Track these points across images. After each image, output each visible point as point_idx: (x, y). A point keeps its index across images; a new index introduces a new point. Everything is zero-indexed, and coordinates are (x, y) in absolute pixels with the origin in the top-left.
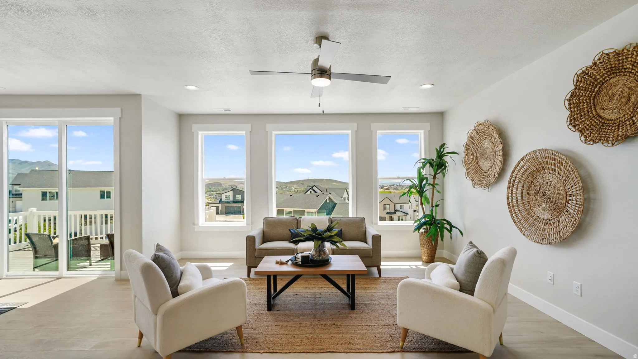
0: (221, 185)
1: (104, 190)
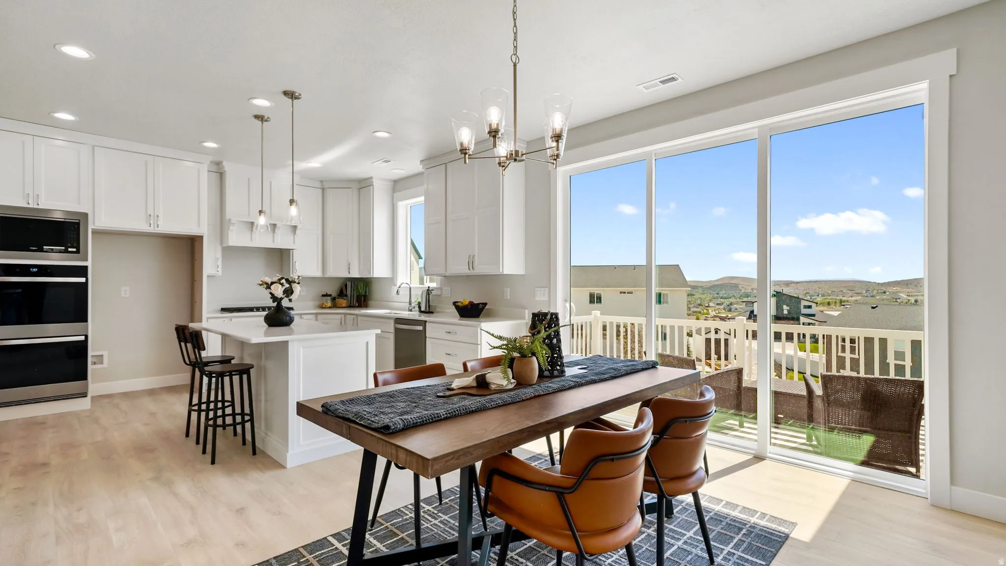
0: (738, 287)
1: (594, 291)
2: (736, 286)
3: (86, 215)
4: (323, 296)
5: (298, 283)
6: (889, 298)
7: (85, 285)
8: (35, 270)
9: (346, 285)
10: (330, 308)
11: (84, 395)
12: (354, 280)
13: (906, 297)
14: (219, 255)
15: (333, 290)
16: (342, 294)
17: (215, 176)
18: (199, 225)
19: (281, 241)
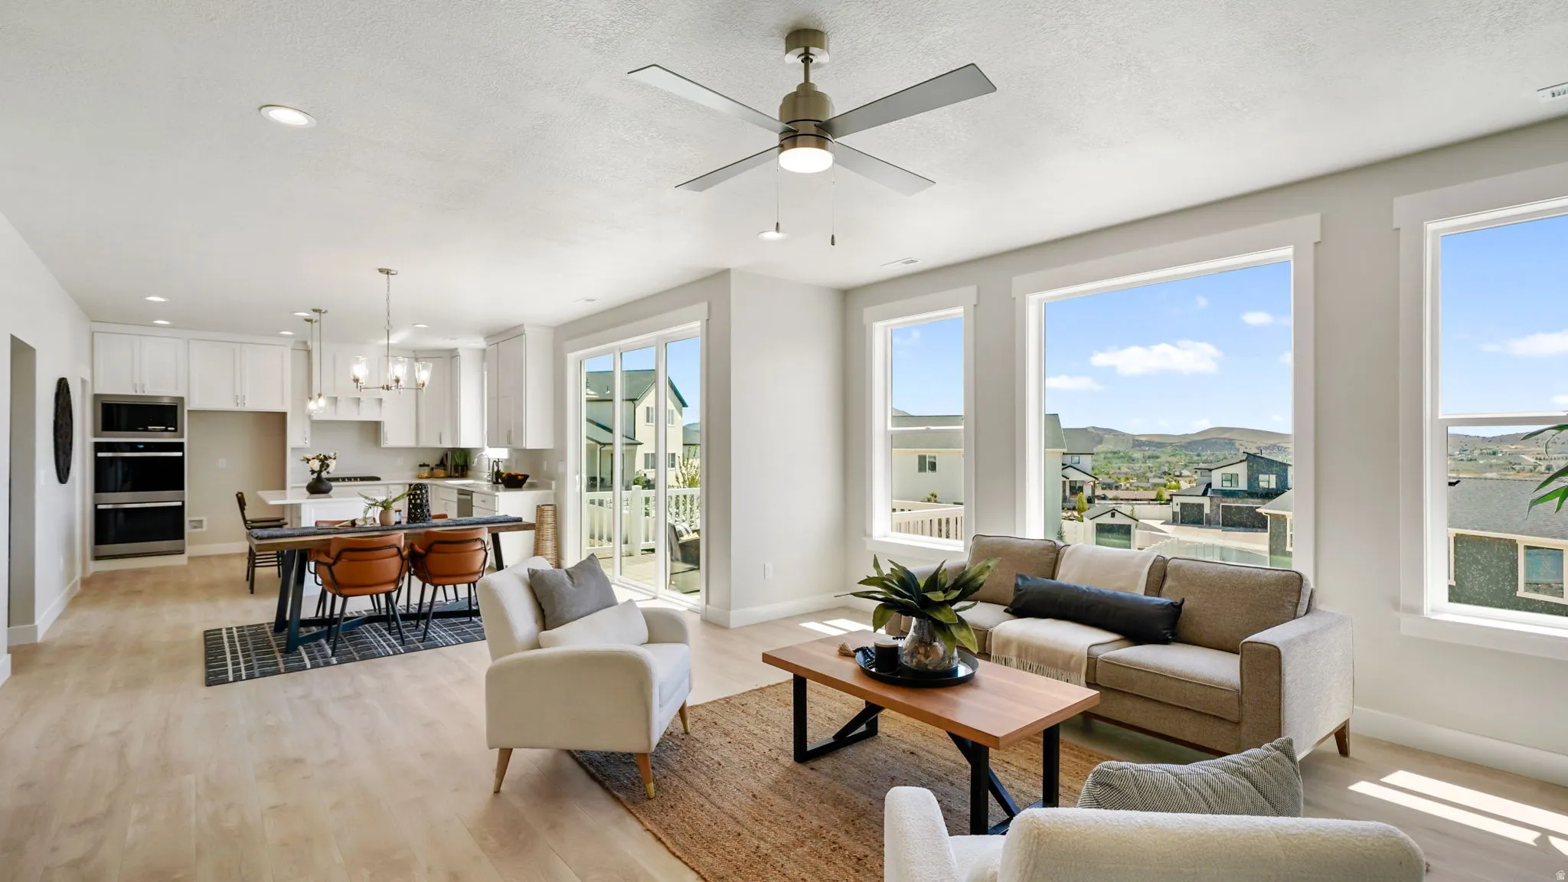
0: (1233, 444)
1: (925, 454)
2: (1231, 443)
3: (182, 399)
4: (421, 466)
5: (335, 459)
6: (1501, 462)
7: (182, 458)
8: (142, 446)
9: (447, 455)
10: (427, 478)
11: (182, 552)
12: (454, 450)
13: (1534, 461)
14: (308, 429)
15: (433, 461)
16: (442, 464)
17: (302, 355)
18: (283, 402)
19: (368, 414)
